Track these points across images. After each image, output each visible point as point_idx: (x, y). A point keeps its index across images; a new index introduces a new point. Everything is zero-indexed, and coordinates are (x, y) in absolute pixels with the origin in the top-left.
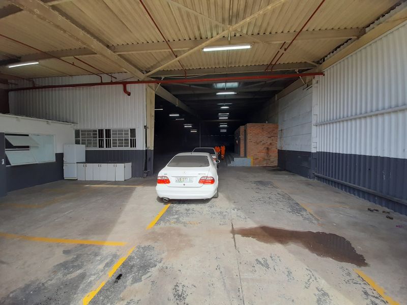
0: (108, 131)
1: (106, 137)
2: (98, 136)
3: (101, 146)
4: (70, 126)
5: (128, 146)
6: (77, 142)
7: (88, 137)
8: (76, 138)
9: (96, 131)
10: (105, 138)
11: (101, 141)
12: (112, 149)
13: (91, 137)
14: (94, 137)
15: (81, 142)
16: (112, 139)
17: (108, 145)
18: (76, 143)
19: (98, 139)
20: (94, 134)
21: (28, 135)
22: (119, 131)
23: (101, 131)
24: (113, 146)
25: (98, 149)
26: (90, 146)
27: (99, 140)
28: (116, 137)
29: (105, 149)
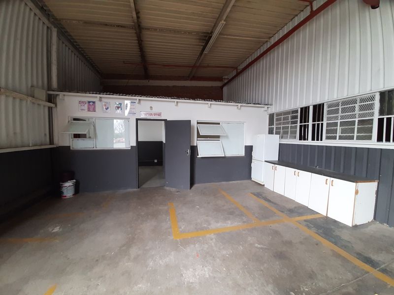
0: (318, 109)
1: (314, 120)
2: (299, 120)
3: (303, 137)
4: (263, 109)
5: (370, 138)
6: (271, 132)
7: (284, 123)
8: (269, 126)
9: (296, 111)
10: (311, 123)
11: (304, 128)
12: (325, 142)
13: (288, 123)
14: (293, 123)
15: (274, 132)
16: (325, 123)
17: (317, 136)
18: (269, 133)
19: (299, 124)
20: (293, 118)
21: (219, 124)
22: (344, 103)
23: (305, 111)
24: (328, 138)
25: (297, 142)
26: (287, 138)
27: (301, 126)
28: (337, 118)
29: (309, 142)
